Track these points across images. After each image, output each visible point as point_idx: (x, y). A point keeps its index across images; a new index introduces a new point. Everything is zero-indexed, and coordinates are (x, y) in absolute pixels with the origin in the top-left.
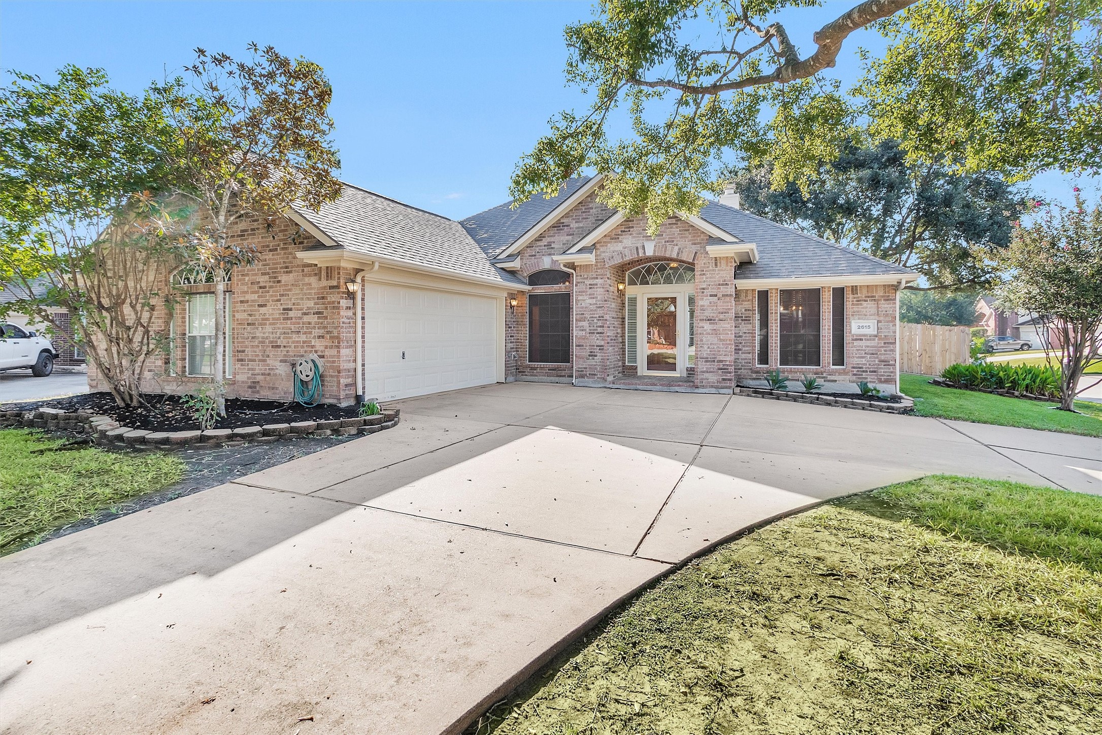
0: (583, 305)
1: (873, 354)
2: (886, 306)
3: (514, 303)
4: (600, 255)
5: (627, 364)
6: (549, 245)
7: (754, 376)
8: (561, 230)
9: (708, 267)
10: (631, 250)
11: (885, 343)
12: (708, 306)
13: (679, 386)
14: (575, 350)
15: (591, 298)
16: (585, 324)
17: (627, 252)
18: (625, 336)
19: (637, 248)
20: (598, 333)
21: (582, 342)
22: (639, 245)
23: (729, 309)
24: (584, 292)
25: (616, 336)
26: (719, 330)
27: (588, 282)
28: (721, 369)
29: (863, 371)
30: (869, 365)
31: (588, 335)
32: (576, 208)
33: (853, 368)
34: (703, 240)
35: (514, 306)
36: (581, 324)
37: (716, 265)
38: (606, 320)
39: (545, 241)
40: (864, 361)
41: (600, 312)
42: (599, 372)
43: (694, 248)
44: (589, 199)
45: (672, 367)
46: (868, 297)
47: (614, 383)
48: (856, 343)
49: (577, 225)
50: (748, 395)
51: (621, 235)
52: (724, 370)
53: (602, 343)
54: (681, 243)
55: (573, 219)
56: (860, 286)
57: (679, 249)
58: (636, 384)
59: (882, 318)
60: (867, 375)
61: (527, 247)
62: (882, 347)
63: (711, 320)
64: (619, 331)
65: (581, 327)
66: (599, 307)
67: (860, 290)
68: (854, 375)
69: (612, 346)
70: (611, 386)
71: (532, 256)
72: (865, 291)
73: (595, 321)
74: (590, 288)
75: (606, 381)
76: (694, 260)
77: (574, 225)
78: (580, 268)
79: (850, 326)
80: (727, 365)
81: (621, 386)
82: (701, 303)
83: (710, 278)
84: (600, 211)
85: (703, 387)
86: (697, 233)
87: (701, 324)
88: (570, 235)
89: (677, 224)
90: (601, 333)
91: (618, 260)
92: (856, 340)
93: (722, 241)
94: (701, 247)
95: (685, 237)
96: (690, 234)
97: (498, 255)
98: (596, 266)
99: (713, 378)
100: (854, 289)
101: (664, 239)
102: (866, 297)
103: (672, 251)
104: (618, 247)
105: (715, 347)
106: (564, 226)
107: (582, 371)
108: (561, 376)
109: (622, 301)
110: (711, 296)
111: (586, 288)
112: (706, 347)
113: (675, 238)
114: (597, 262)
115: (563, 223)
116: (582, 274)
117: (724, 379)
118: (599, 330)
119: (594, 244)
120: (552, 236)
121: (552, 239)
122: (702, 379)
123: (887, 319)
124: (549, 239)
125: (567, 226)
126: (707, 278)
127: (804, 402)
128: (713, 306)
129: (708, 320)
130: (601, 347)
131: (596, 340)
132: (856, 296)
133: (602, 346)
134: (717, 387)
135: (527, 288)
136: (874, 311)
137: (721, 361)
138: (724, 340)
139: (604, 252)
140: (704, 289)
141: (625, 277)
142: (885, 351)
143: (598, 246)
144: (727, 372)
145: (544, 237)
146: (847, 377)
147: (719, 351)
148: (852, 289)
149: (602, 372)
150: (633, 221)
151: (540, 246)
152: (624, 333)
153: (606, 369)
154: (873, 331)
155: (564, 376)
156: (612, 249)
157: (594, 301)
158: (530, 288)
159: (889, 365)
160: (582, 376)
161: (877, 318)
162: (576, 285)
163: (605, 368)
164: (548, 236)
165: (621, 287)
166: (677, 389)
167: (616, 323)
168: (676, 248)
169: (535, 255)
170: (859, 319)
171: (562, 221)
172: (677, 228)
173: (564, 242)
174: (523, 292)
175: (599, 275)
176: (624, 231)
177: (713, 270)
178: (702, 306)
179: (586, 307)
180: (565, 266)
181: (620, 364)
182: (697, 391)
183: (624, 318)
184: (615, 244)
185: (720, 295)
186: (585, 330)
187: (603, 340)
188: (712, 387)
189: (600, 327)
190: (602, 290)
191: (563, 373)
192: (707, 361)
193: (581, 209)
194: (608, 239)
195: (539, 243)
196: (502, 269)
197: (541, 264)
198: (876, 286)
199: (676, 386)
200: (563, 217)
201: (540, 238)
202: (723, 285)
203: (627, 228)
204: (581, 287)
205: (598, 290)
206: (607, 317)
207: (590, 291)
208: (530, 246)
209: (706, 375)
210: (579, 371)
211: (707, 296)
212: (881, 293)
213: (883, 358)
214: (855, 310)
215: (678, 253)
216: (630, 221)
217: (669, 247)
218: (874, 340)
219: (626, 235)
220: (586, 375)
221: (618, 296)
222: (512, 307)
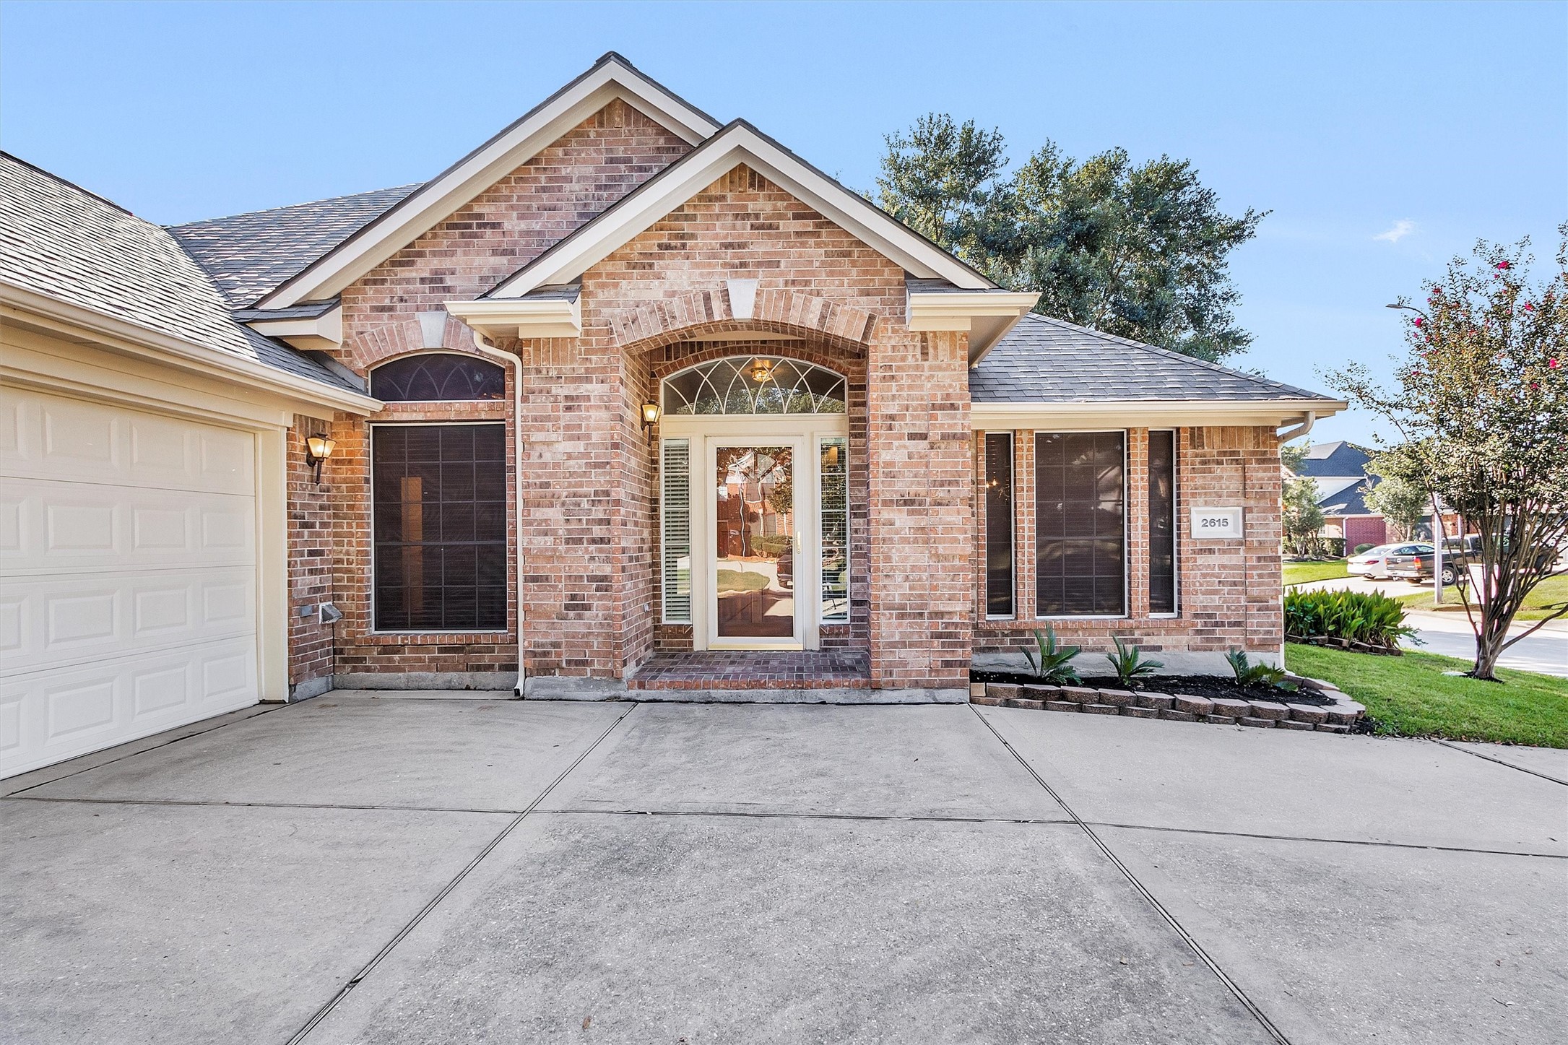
0: (548, 457)
1: (1235, 584)
2: (1261, 474)
3: (320, 448)
4: (597, 313)
5: (664, 621)
6: (436, 281)
7: (983, 642)
8: (475, 236)
9: (903, 359)
10: (688, 302)
11: (1259, 559)
12: (906, 465)
13: (828, 685)
14: (522, 593)
15: (571, 438)
16: (554, 514)
17: (677, 306)
18: (658, 549)
19: (707, 298)
20: (594, 541)
21: (545, 568)
22: (713, 289)
23: (959, 474)
24: (548, 418)
25: (640, 550)
26: (934, 530)
27: (561, 390)
28: (939, 636)
29: (1216, 624)
30: (1228, 608)
31: (562, 547)
32: (519, 175)
33: (1196, 616)
34: (888, 283)
35: (320, 460)
36: (538, 514)
37: (925, 353)
38: (617, 502)
39: (423, 267)
40: (1216, 601)
41: (598, 480)
42: (598, 654)
43: (866, 305)
44: (560, 152)
45: (784, 627)
46: (1224, 453)
47: (641, 686)
48: (1201, 560)
49: (523, 225)
50: (1008, 703)
51: (660, 257)
52: (947, 638)
53: (607, 570)
54: (831, 289)
55: (512, 207)
56: (1209, 428)
57: (826, 305)
58: (706, 686)
59: (1252, 503)
60: (1224, 632)
61: (366, 282)
62: (1253, 568)
63: (912, 502)
64: (646, 534)
65: (540, 522)
66: (596, 465)
67: (1209, 437)
68: (1199, 632)
69: (631, 577)
70: (633, 693)
71: (383, 309)
72: (1217, 439)
73: (585, 504)
74: (568, 409)
75: (619, 680)
76: (865, 336)
77: (513, 224)
78: (537, 349)
79: (1189, 521)
80: (956, 625)
81: (665, 694)
82: (885, 456)
83: (910, 387)
84: (592, 189)
85: (894, 686)
86: (873, 264)
87: (886, 514)
88: (504, 253)
89: (818, 235)
90: (602, 540)
91: (650, 330)
92: (1201, 551)
93: (947, 285)
94: (883, 303)
95: (843, 273)
96: (854, 264)
97: (266, 298)
98: (584, 342)
99: (919, 660)
100: (1197, 435)
101: (782, 274)
102: (1220, 453)
103: (805, 308)
104: (654, 291)
105: (925, 575)
106: (485, 225)
107: (545, 654)
108: (478, 668)
109: (651, 453)
110: (912, 436)
111: (555, 409)
112: (899, 577)
113: (813, 273)
114: (587, 333)
115: (480, 216)
116: (544, 365)
117: (947, 664)
118: (598, 531)
119: (578, 280)
120: (445, 254)
121: (446, 263)
122: (891, 664)
123: (1262, 504)
124: (435, 263)
125: (494, 226)
126: (900, 388)
127: (1145, 715)
128: (917, 465)
129: (906, 503)
130: (603, 582)
131: (586, 561)
132: (1199, 451)
133: (605, 578)
134: (929, 686)
135: (367, 404)
136: (1236, 485)
137: (940, 615)
138: (946, 558)
139: (609, 304)
140: (892, 417)
141: (657, 389)
142: (1260, 576)
143: (590, 284)
144: (955, 645)
145: (421, 254)
146: (1184, 639)
147: (935, 588)
148: (1192, 435)
149: (607, 654)
150: (694, 217)
151: (408, 281)
152: (655, 541)
153: (618, 646)
154: (1232, 531)
155: (489, 667)
156: (633, 295)
157: (580, 447)
158: (377, 405)
159: (1267, 608)
160: (546, 669)
161: (1242, 501)
162: (525, 399)
163: (615, 645)
164: (434, 254)
165: (651, 414)
166: (823, 694)
167: (639, 513)
168: (817, 303)
169: (391, 309)
170: (1206, 503)
171: (476, 210)
172: (818, 245)
173: (485, 272)
174: (352, 418)
175: (594, 370)
176: (668, 247)
177: (917, 368)
178: (889, 464)
179: (556, 465)
180: (486, 340)
181: (649, 622)
182: (875, 697)
183: (656, 501)
184: (642, 284)
185: (935, 435)
186: (554, 532)
187: (608, 560)
188: (916, 684)
189: (600, 522)
190: (604, 414)
191: (487, 659)
192: (902, 616)
193: (536, 180)
194: (620, 267)
195: (403, 273)
196: (278, 340)
197: (410, 335)
198: (1240, 428)
199: (819, 686)
200: (478, 199)
201: (408, 256)
202: (942, 407)
203: (678, 237)
204: (540, 405)
205: (593, 413)
206: (620, 493)
207: (566, 417)
208: (373, 280)
209: (903, 653)
210: (535, 654)
211: (901, 437)
212: (1248, 446)
213: (1255, 592)
214: (1199, 482)
215: (823, 317)
216: (687, 217)
217: (798, 300)
218: (1237, 551)
219: (673, 257)
220: (558, 665)
221: (642, 441)
222: (313, 461)
